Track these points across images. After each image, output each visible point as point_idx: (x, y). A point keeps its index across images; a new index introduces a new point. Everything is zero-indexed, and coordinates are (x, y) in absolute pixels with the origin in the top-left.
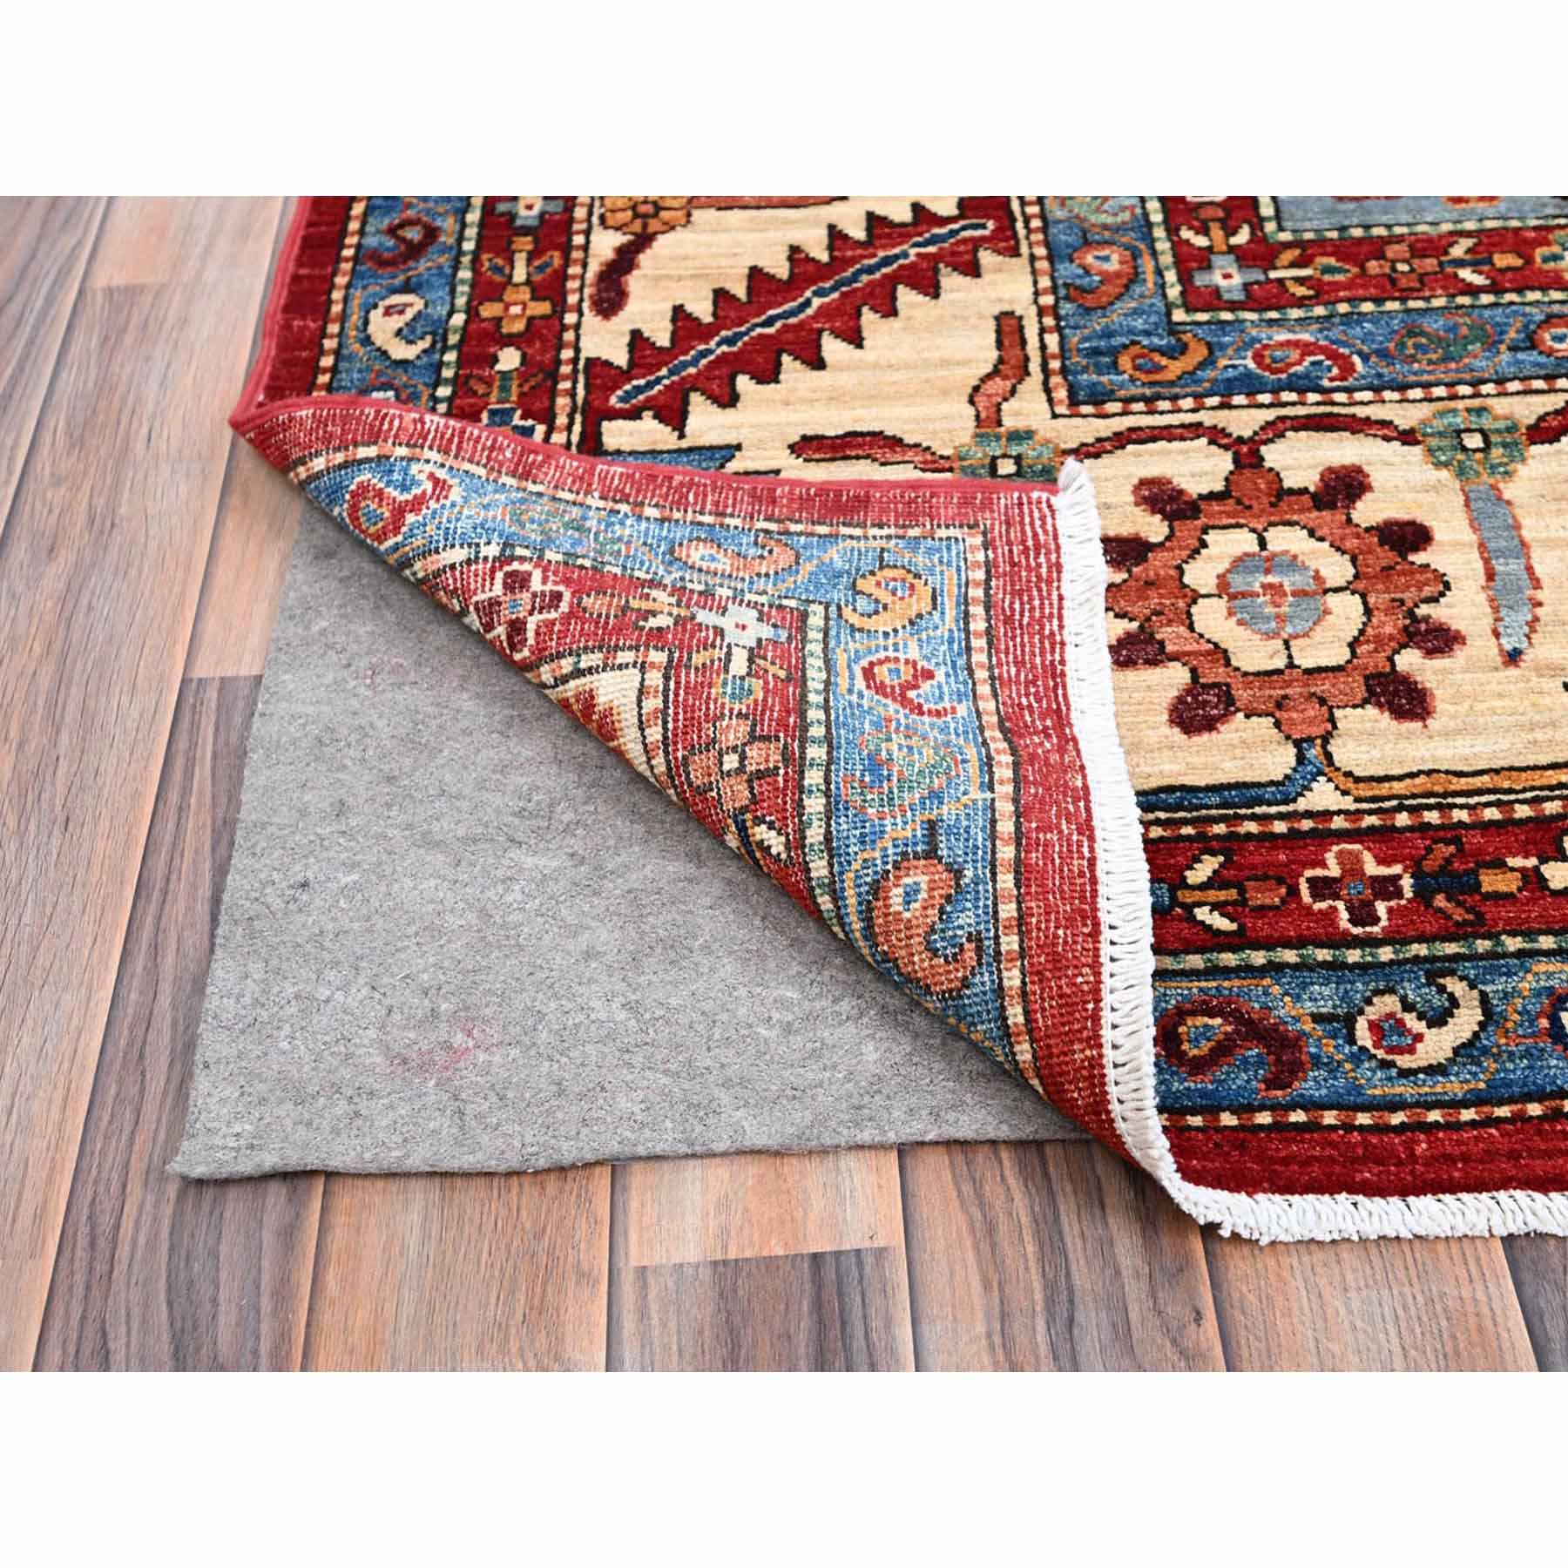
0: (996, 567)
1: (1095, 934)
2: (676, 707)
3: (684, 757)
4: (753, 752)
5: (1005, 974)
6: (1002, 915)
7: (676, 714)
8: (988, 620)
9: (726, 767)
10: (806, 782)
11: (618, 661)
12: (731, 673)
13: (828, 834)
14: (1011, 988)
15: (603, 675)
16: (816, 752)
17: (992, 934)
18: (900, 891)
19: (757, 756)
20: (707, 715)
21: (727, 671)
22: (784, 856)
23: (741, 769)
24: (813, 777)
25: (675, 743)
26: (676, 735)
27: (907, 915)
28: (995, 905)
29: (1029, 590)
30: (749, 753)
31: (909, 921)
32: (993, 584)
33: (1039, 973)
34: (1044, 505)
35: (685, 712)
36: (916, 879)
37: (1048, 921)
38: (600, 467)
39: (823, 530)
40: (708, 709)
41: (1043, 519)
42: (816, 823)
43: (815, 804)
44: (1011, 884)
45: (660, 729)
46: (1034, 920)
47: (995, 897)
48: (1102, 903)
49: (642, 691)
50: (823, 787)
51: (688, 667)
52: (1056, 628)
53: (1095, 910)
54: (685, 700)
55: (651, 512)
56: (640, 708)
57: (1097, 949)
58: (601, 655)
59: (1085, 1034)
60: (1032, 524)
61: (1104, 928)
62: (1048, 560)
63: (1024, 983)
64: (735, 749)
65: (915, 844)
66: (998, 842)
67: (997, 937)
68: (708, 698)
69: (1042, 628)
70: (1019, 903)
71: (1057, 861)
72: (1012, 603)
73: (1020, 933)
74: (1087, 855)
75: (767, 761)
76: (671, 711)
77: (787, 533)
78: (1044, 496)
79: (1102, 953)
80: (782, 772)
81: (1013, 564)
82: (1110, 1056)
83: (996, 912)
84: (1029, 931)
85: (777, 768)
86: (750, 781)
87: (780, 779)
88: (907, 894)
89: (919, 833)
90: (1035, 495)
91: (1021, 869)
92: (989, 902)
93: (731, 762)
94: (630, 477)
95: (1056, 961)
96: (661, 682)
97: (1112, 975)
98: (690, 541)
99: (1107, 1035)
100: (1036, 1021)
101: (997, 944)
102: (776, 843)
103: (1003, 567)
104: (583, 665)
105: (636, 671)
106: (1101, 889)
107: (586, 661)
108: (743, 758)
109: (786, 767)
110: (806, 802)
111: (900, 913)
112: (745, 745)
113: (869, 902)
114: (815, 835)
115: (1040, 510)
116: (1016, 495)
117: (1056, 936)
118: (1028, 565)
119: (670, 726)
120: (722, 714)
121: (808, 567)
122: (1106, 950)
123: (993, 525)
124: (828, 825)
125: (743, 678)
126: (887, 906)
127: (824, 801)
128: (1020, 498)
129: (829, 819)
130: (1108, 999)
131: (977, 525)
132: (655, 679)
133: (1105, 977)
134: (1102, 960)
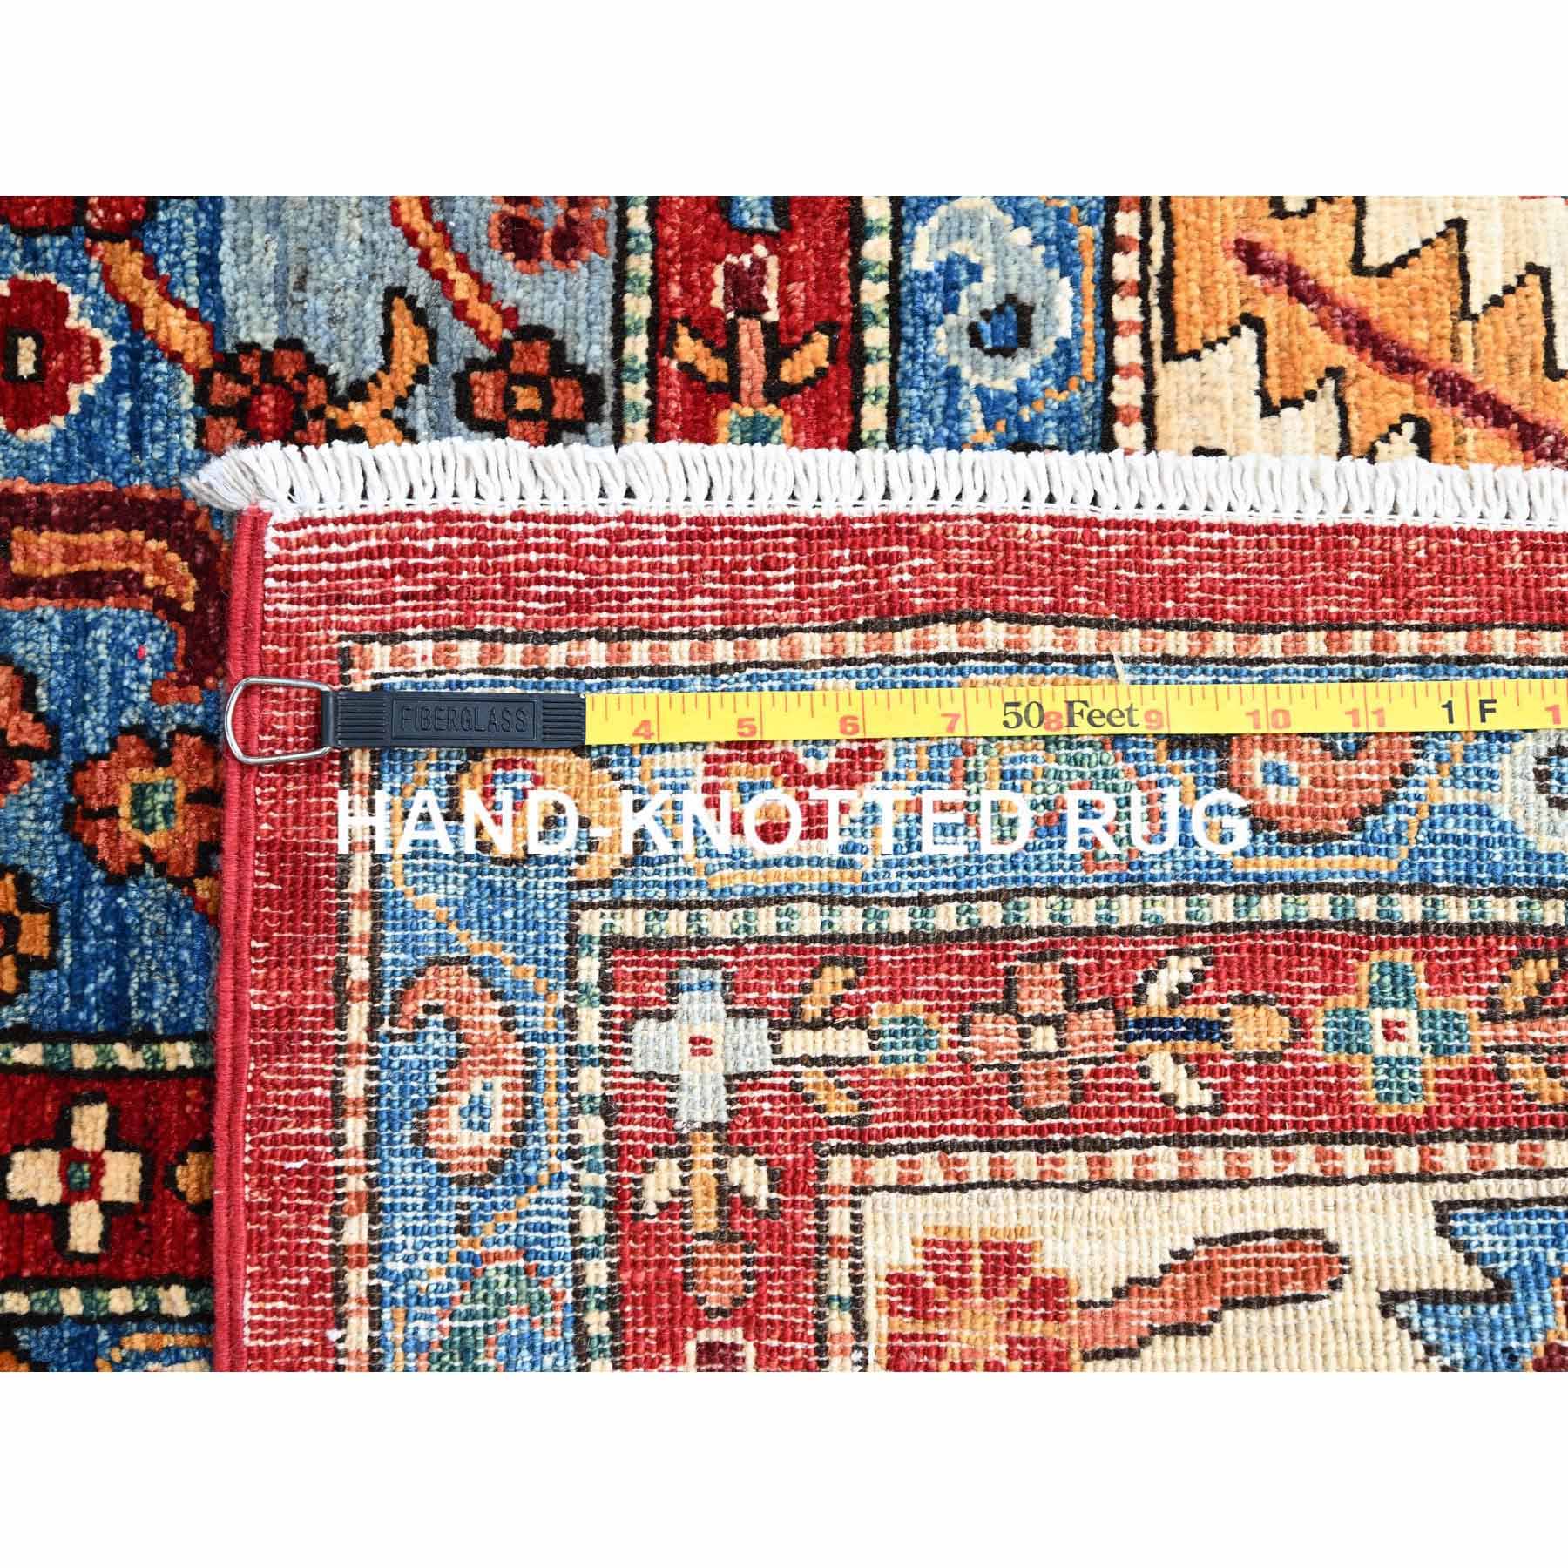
0: (448, 620)
1: (1361, 531)
2: (943, 1130)
3: (1025, 1115)
4: (1033, 1004)
5: (1404, 653)
6: (1323, 651)
7: (955, 1129)
8: (581, 637)
9: (1052, 1047)
10: (1093, 924)
11: (847, 1233)
12: (866, 1052)
13: (1175, 891)
14: (1421, 647)
15: (869, 1254)
16: (1037, 913)
17: (1347, 666)
18: (1272, 788)
19: (1041, 999)
20: (962, 1081)
21: (862, 1060)
22: (1197, 963)
23: (1058, 1023)
24: (1084, 914)
25: (1001, 1130)
26: (989, 1131)
27: (1305, 782)
28: (1308, 660)
29: (505, 568)
30: (1037, 1010)
31: (1313, 782)
32: (488, 628)
33: (1407, 607)
34: (293, 535)
35: (954, 1115)
36: (1258, 766)
37: (1338, 592)
38: (247, 1342)
39: (360, 922)
40: (950, 1080)
41: (323, 541)
42: (1159, 909)
43: (1128, 911)
44: (1278, 638)
45: (974, 1154)
46: (1333, 609)
47: (1296, 660)
48: (1311, 519)
49: (906, 1188)
50: (1103, 900)
51: (863, 1121)
52: (591, 528)
53: (1323, 529)
54: (931, 1117)
55: (356, 1230)
56: (936, 1189)
57: (1383, 531)
58: (834, 1262)
59: (1493, 550)
60: (339, 558)
61: (1351, 519)
62: (425, 535)
63: (1418, 628)
64: (1023, 1033)
65: (1208, 768)
66: (1208, 654)
67: (1352, 660)
68: (928, 1081)
69: (589, 550)
70: (1307, 629)
71: (1239, 575)
72: (538, 598)
73: (1351, 628)
74: (1227, 535)
75: (1053, 983)
76: (948, 1138)
77: (374, 987)
78: (271, 533)
79: (1387, 524)
80: (1071, 961)
81: (440, 592)
82: (1518, 524)
83: (1319, 660)
84: (1350, 616)
85: (1064, 968)
86: (1080, 1009)
87: (1082, 962)
88: (1278, 781)
89: (1189, 762)
90: (271, 549)
91: (1250, 626)
92: (1302, 667)
93: (1043, 1039)
94: (259, 1281)
95: (1394, 583)
96: (892, 1160)
97: (1416, 514)
98: (429, 1153)
99: (1494, 524)
100: (1467, 616)
101: (1362, 660)
102: (1177, 971)
103: (450, 609)
104: (847, 1293)
105: (867, 1201)
106: (1286, 518)
107: (839, 1285)
108: (1040, 1020)
109: (1065, 954)
110: (1125, 922)
111: (1301, 792)
112: (1020, 1019)
113: (1280, 838)
114: (1172, 911)
115: (301, 543)
116: (270, 583)
117: (1359, 581)
118: (447, 567)
119: (971, 1138)
120: (961, 1057)
121: (471, 942)
122: (1381, 519)
123: (341, 626)
124: (1164, 891)
125: (872, 1035)
126: (1290, 812)
127: (1124, 898)
128: (277, 577)
129: (1154, 891)
130: (1448, 520)
131: (344, 654)
132: (884, 1170)
133: (1420, 522)
134: (1397, 525)
